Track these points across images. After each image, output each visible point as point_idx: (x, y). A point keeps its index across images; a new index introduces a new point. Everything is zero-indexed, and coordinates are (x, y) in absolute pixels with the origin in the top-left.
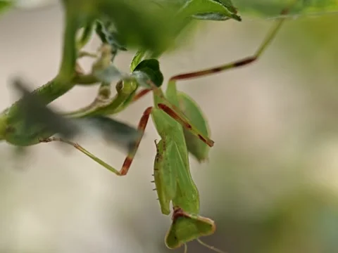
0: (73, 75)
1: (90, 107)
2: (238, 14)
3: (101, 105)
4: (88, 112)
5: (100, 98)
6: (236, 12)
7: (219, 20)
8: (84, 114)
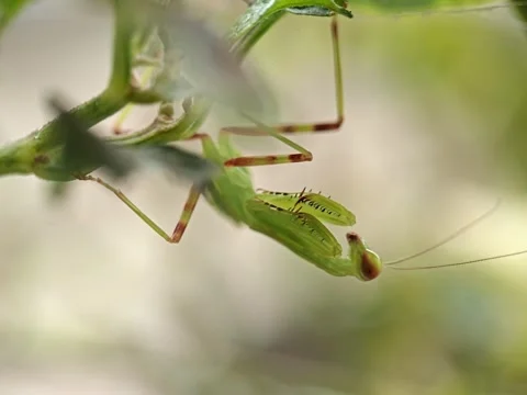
0: (126, 91)
1: (148, 130)
2: (348, 9)
3: (163, 128)
4: (144, 137)
5: (161, 118)
6: (345, 6)
7: (323, 15)
8: (139, 139)
